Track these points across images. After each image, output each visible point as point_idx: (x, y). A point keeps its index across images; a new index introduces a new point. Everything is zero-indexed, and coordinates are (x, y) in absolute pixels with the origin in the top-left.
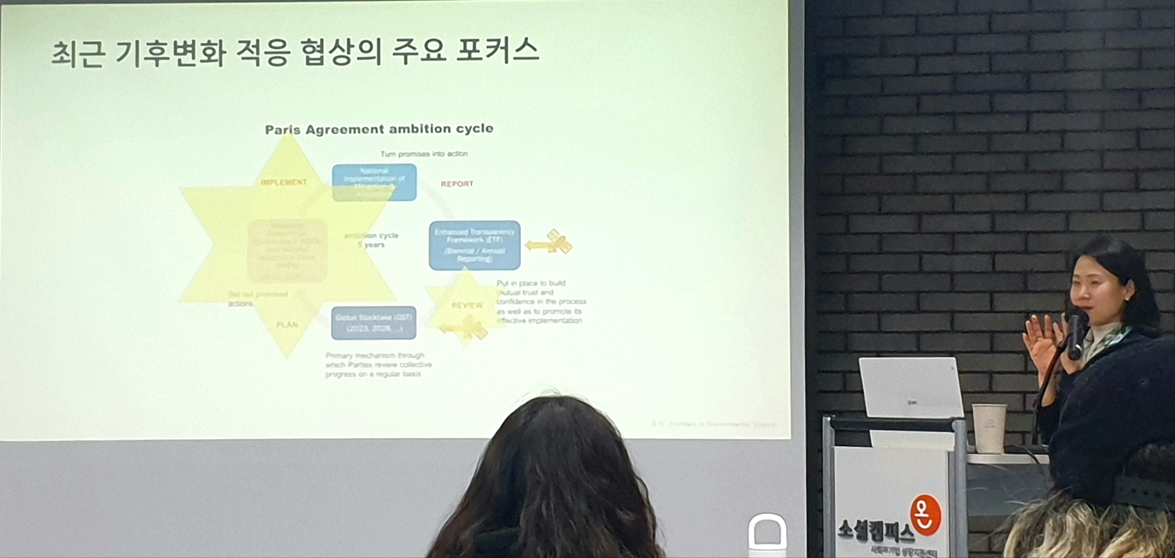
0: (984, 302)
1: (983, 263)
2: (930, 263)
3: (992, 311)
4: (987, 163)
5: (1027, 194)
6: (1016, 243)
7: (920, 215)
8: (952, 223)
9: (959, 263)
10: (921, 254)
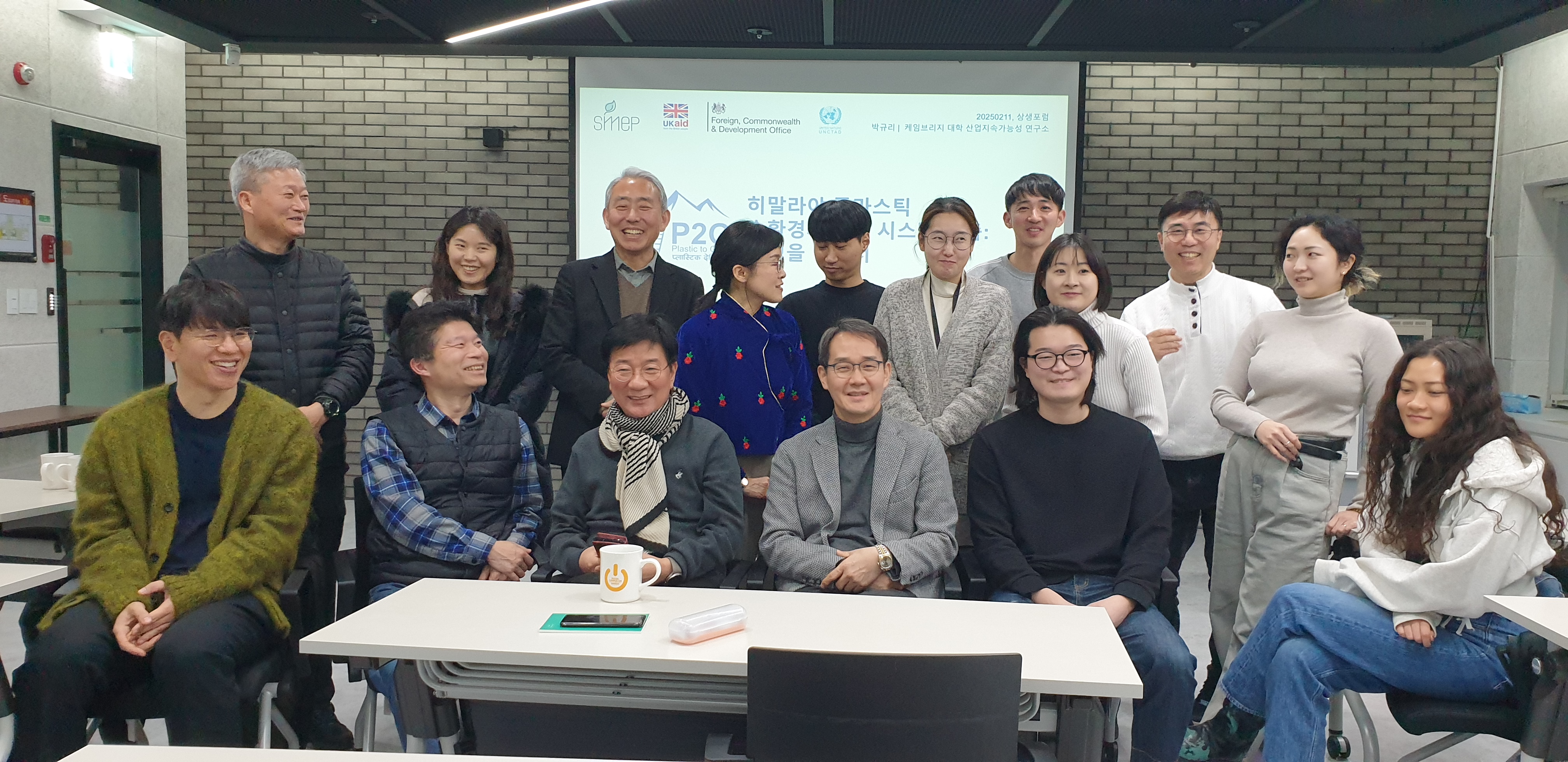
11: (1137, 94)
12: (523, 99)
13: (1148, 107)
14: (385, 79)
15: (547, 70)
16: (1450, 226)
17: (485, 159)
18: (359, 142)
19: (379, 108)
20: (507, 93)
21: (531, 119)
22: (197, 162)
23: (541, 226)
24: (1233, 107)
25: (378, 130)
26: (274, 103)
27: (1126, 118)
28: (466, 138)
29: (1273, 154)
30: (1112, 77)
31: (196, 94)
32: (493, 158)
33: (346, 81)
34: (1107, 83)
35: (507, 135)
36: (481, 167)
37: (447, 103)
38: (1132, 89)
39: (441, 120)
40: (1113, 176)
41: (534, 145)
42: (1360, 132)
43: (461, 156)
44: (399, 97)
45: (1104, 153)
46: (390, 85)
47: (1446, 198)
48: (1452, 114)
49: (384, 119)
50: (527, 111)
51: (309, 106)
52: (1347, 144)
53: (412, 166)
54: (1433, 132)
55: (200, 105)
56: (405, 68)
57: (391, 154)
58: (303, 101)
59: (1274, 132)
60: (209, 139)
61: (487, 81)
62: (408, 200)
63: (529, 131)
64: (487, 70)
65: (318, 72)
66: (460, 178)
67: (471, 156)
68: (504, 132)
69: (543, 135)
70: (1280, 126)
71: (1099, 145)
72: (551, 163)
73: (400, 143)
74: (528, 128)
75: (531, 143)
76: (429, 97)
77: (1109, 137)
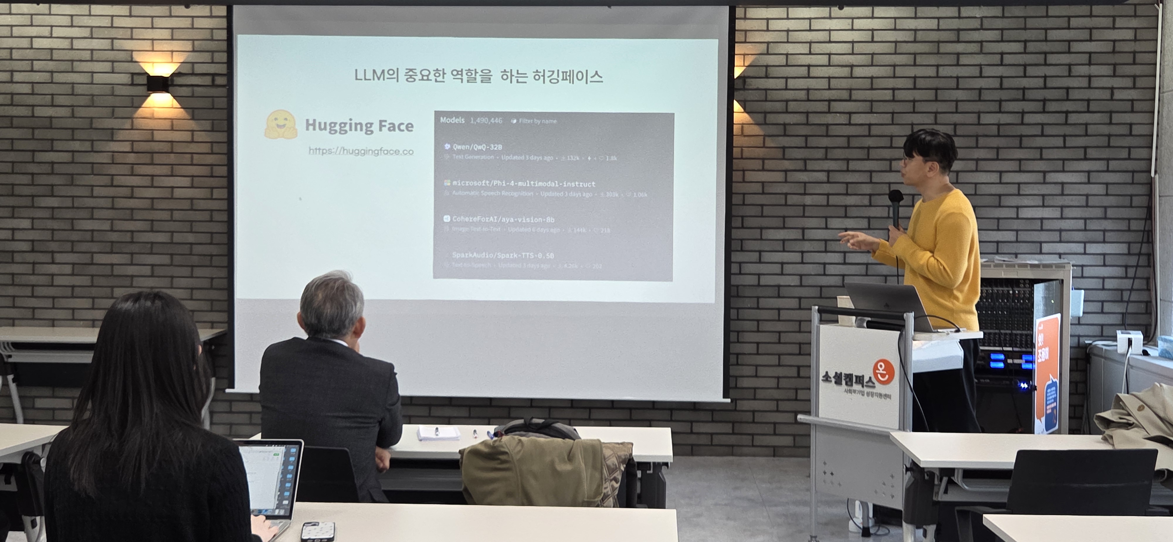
0: (821, 223)
1: (822, 200)
2: (791, 199)
4: (825, 142)
5: (848, 160)
6: (841, 189)
7: (786, 171)
8: (803, 177)
9: (808, 200)
10: (786, 194)
11: (793, 36)
12: (188, 46)
13: (805, 49)
14: (52, 26)
15: (211, 17)
16: (1113, 165)
18: (26, 89)
19: (46, 55)
20: (173, 39)
21: (196, 65)
23: (204, 170)
24: (890, 48)
25: (45, 77)
27: (782, 60)
28: (132, 84)
29: (931, 95)
30: (768, 19)
33: (13, 28)
34: (763, 25)
35: (172, 80)
37: (113, 50)
38: (788, 31)
39: (107, 66)
40: (771, 118)
41: (199, 91)
42: (1020, 71)
43: (127, 102)
44: (66, 44)
45: (761, 95)
46: (57, 32)
47: (1109, 136)
48: (1114, 52)
49: (51, 66)
50: (192, 57)
52: (1007, 83)
53: (81, 112)
54: (1094, 70)
56: (72, 16)
57: (59, 100)
59: (931, 71)
61: (153, 28)
62: (76, 146)
63: (194, 77)
64: (152, 17)
66: (126, 124)
69: (207, 80)
70: (938, 66)
71: (755, 87)
72: (213, 108)
73: (67, 89)
74: (193, 74)
75: (195, 88)
76: (95, 44)
77: (766, 80)
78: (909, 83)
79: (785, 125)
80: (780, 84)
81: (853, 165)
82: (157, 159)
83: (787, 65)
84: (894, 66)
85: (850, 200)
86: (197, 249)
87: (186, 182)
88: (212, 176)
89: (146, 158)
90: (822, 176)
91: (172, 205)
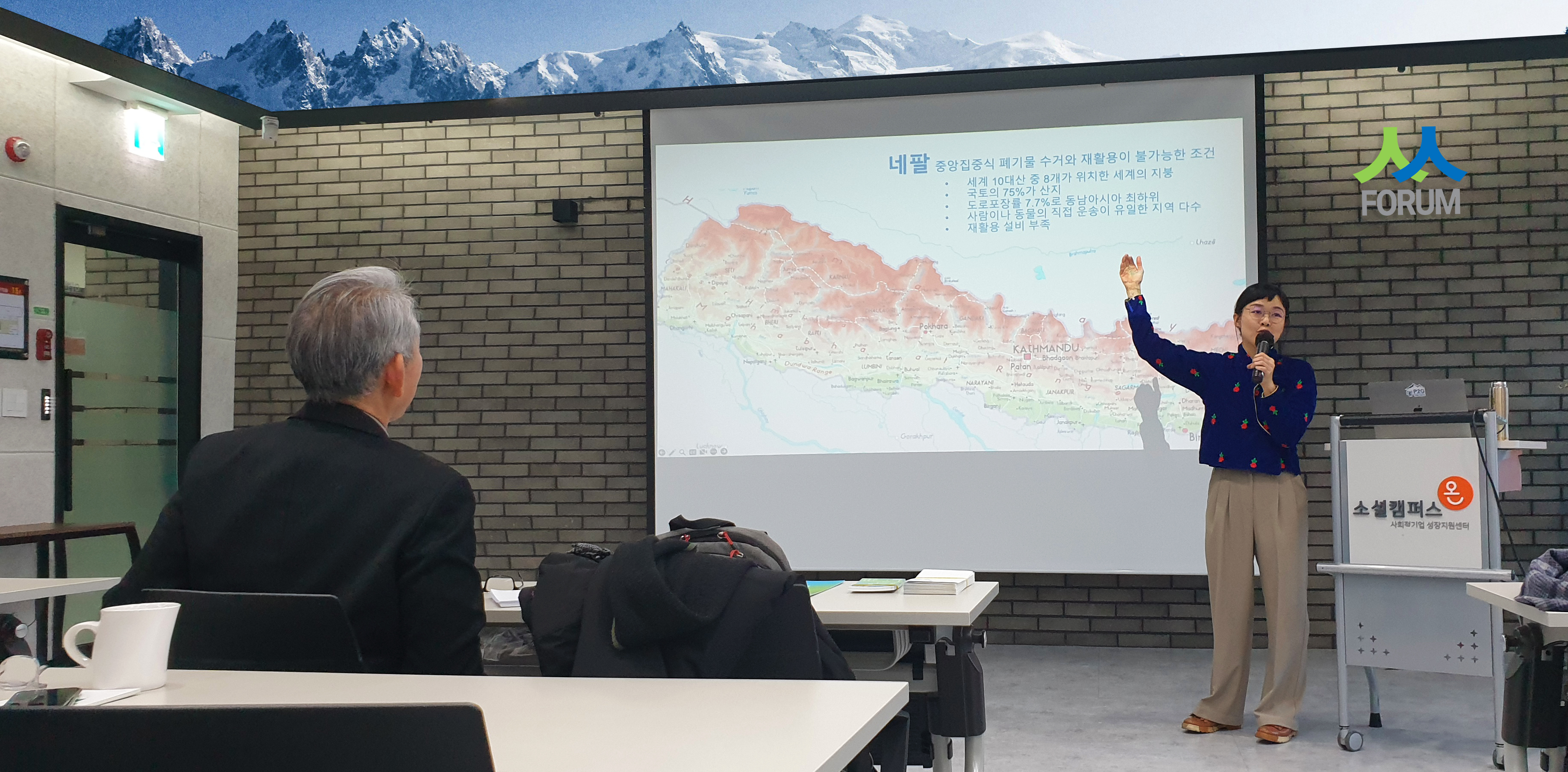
0: (1384, 346)
1: (1385, 318)
2: (1342, 319)
3: (1391, 353)
4: (1385, 244)
5: (1415, 266)
6: (1408, 302)
7: (1334, 283)
8: (1359, 289)
9: (1365, 318)
10: (1336, 312)
11: (1336, 115)
12: (599, 166)
13: (1352, 129)
14: (447, 152)
15: (626, 131)
17: (557, 236)
18: (419, 224)
19: (441, 185)
20: (582, 159)
21: (608, 188)
22: (249, 256)
23: (619, 311)
24: (1464, 123)
25: (439, 210)
26: (330, 185)
27: (1323, 145)
28: (536, 214)
29: (1521, 180)
30: (1302, 96)
31: (249, 181)
32: (566, 236)
33: (406, 156)
34: (1296, 103)
35: (582, 207)
36: (553, 246)
37: (515, 175)
38: (1329, 109)
39: (508, 195)
40: (1311, 217)
41: (612, 218)
43: (530, 234)
44: (462, 171)
45: (1297, 189)
46: (453, 158)
49: (446, 197)
50: (604, 179)
51: (367, 188)
53: (477, 248)
55: (253, 193)
56: (469, 139)
57: (454, 236)
58: (360, 182)
59: (1521, 150)
60: (262, 230)
61: (559, 147)
62: (469, 287)
63: (606, 202)
64: (559, 135)
65: (376, 148)
66: (529, 259)
67: (542, 234)
68: (579, 204)
69: (622, 205)
70: (1528, 143)
71: (1291, 179)
72: (629, 237)
73: (464, 223)
74: (605, 199)
75: (608, 215)
76: (495, 169)
77: (1303, 170)
78: (1491, 166)
79: (1330, 225)
80: (1323, 174)
81: (1422, 272)
82: (565, 299)
83: (1329, 151)
84: (1470, 146)
85: (1421, 317)
86: (611, 403)
87: (599, 324)
88: (628, 317)
89: (551, 299)
90: (1383, 288)
91: (583, 352)
